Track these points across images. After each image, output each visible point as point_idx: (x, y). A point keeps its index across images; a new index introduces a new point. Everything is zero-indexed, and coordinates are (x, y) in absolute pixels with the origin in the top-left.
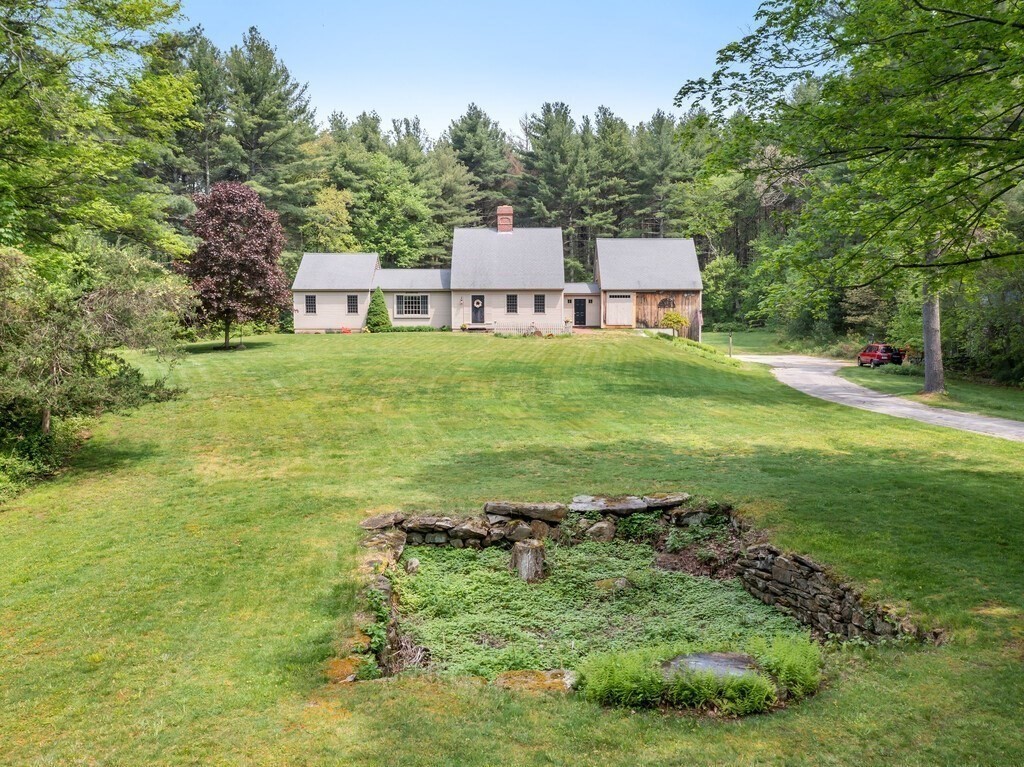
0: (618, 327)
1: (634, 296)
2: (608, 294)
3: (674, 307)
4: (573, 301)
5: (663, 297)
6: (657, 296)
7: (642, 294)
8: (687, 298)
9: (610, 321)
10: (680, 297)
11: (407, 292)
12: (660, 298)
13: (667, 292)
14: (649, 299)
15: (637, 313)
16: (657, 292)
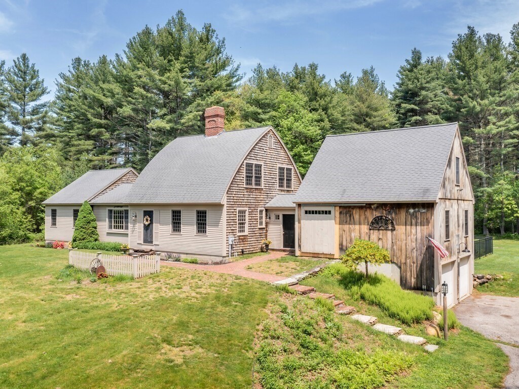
0: (316, 255)
1: (336, 212)
2: (304, 209)
3: (393, 230)
4: (281, 217)
5: (377, 214)
6: (368, 213)
7: (347, 210)
8: (414, 216)
9: (305, 248)
10: (403, 214)
11: (118, 206)
12: (371, 215)
13: (382, 206)
14: (357, 217)
15: (341, 237)
16: (368, 206)
